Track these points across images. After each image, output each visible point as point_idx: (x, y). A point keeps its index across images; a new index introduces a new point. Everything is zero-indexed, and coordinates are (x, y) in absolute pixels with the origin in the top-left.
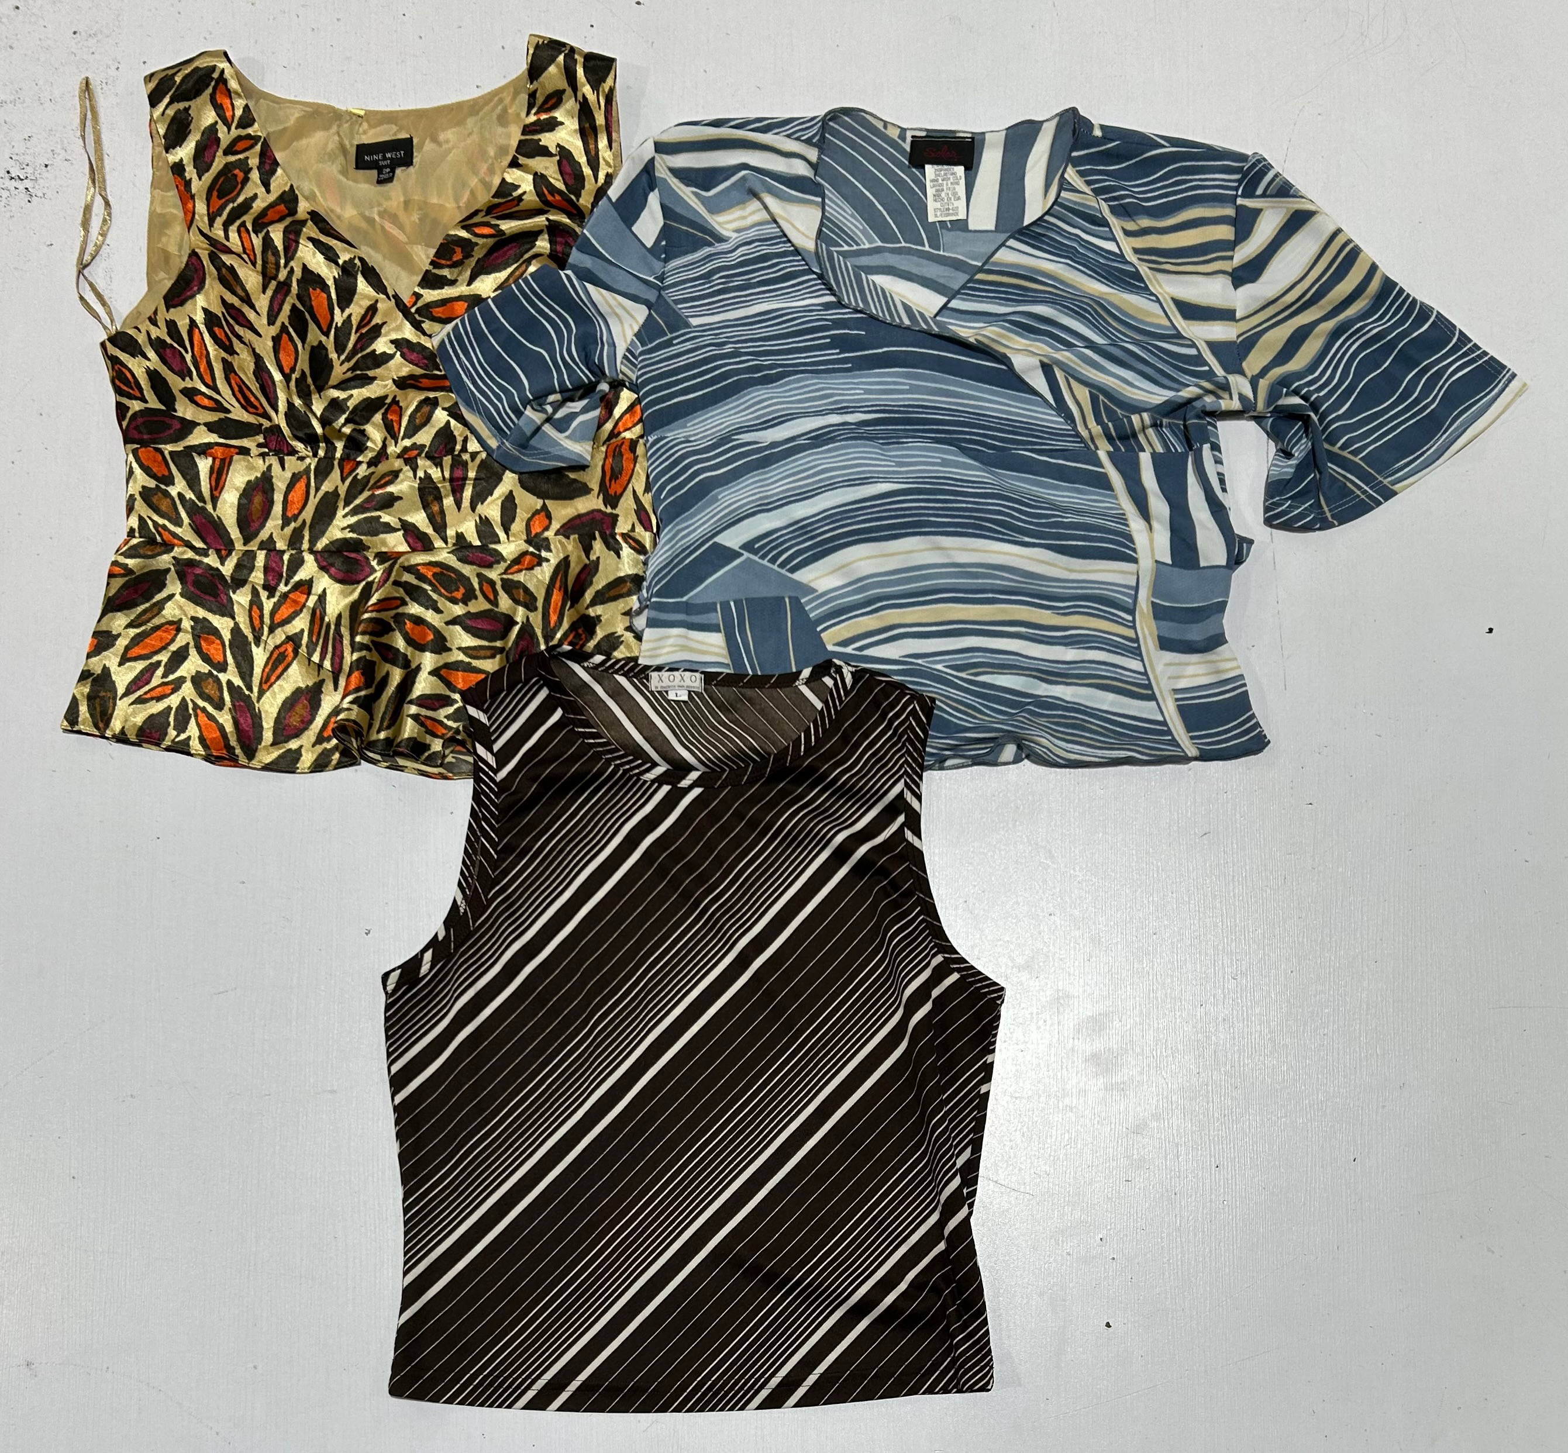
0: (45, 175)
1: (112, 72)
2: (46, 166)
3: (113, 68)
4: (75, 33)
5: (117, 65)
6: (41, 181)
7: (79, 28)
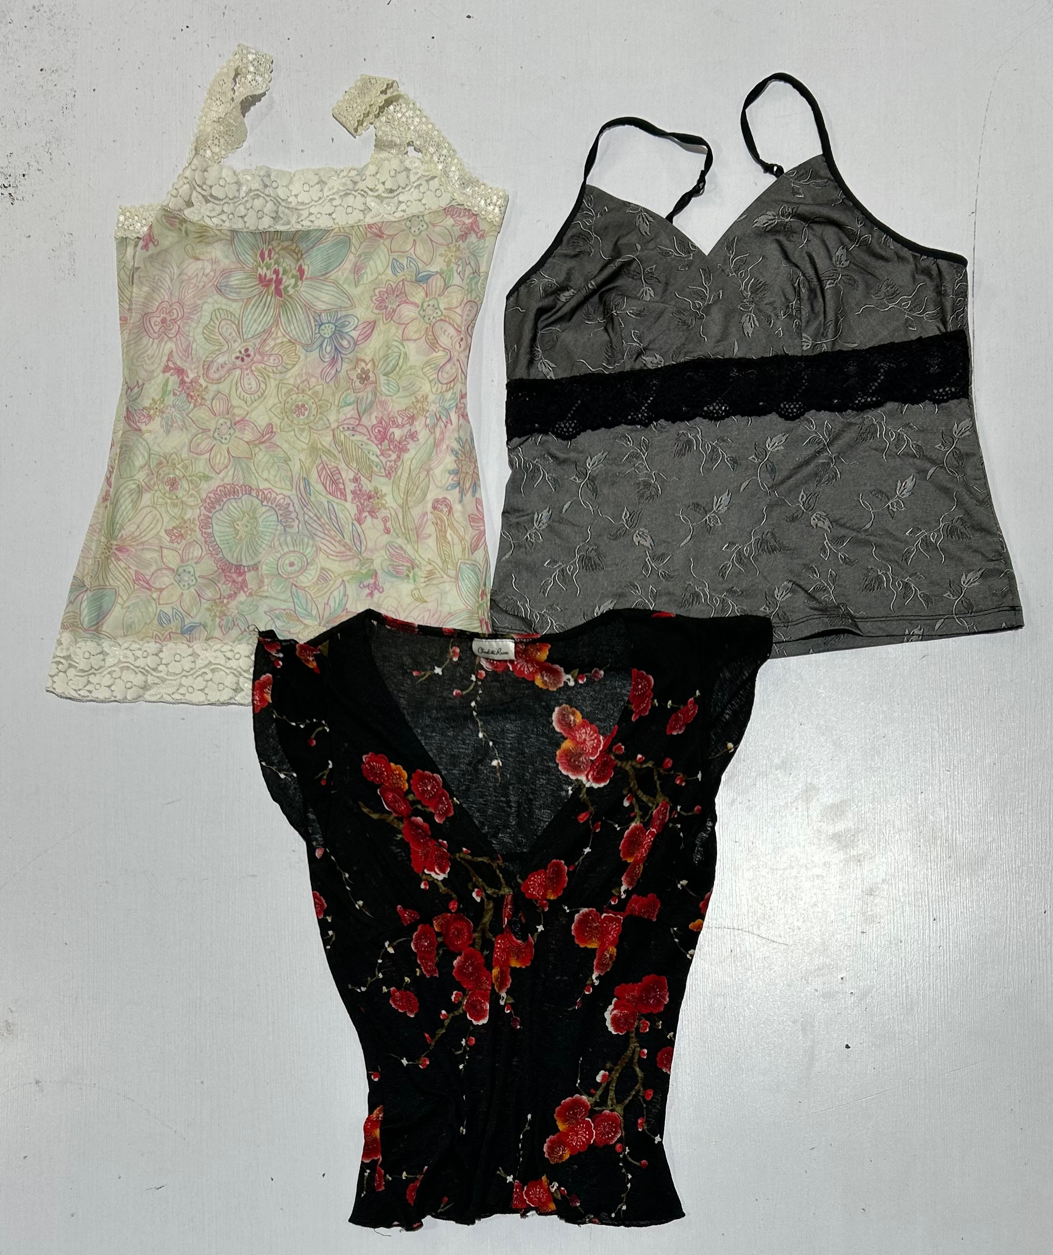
0: (23, 182)
1: (70, 99)
2: (24, 175)
3: (71, 96)
4: (42, 70)
5: (73, 93)
6: (20, 187)
7: (45, 67)
